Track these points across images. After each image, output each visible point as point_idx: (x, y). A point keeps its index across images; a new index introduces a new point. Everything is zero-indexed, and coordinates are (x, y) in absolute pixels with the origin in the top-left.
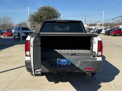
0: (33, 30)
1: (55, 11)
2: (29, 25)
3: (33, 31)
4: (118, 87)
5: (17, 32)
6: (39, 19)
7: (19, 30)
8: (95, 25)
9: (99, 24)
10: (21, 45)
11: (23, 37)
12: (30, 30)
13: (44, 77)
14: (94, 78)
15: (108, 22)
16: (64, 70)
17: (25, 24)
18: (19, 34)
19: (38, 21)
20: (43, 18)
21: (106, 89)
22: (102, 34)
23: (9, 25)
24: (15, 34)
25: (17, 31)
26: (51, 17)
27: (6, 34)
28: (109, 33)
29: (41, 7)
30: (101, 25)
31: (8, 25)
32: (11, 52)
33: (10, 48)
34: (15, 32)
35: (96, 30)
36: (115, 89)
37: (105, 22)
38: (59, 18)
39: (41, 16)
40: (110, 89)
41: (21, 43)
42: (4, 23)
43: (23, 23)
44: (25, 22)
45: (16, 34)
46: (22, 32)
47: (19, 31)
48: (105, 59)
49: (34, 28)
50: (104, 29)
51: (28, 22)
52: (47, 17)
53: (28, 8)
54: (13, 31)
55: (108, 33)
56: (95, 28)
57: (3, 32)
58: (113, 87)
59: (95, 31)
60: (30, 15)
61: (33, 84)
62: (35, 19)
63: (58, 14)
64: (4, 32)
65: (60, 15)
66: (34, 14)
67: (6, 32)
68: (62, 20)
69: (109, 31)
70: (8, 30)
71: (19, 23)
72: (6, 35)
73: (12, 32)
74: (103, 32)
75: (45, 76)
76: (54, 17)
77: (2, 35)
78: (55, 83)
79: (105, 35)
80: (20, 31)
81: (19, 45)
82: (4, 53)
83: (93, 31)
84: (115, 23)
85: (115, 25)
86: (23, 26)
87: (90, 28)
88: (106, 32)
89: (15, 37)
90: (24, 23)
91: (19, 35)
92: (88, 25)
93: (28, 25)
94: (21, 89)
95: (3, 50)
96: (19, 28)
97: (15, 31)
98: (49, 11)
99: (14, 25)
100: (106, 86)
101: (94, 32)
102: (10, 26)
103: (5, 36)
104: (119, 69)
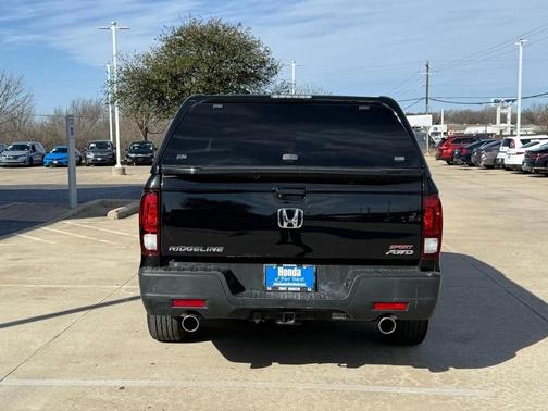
1: (248, 47)
6: (169, 92)
8: (485, 118)
9: (508, 112)
17: (95, 113)
20: (187, 85)
23: (12, 119)
26: (229, 80)
39: (178, 76)
43: (84, 110)
44: (97, 105)
49: (146, 137)
51: (112, 103)
52: (209, 81)
53: (113, 28)
60: (120, 70)
62: (146, 88)
63: (264, 62)
65: (273, 70)
66: (141, 65)
71: (66, 108)
74: (514, 156)
76: (245, 77)
79: (526, 172)
90: (91, 110)
92: (436, 121)
93: (114, 118)
98: (218, 47)
99: (37, 120)
102: (15, 124)
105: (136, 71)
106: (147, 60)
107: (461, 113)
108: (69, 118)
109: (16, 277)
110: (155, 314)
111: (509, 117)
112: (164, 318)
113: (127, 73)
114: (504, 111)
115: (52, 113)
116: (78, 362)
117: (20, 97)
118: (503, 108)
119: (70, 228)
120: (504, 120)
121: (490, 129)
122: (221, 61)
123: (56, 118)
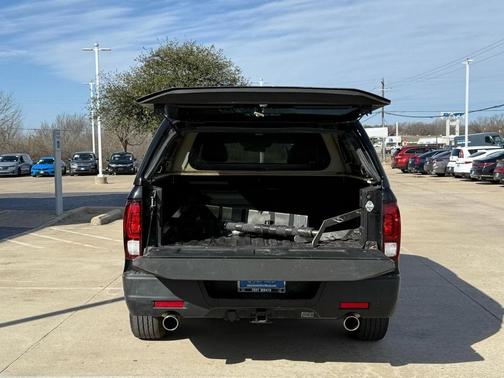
1: (220, 67)
9: (456, 124)
17: (78, 126)
19: (140, 114)
23: (2, 132)
43: (68, 124)
49: (125, 149)
51: (95, 117)
60: (102, 88)
62: (125, 104)
66: (122, 83)
71: (51, 122)
74: (463, 164)
79: (474, 180)
88: (478, 165)
92: (392, 133)
98: (190, 66)
99: (25, 132)
105: (117, 88)
106: (127, 78)
107: (414, 126)
108: (56, 132)
109: (7, 280)
110: (137, 314)
111: (457, 129)
112: (145, 318)
113: (109, 91)
114: (453, 124)
115: (39, 126)
116: (66, 360)
117: (9, 113)
118: (452, 120)
119: (56, 234)
120: (453, 131)
121: (440, 140)
122: (195, 80)
123: (43, 131)
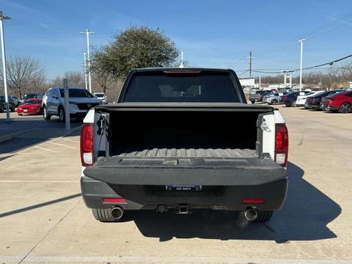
0: (102, 96)
1: (162, 42)
2: (88, 83)
3: (101, 98)
4: (333, 252)
5: (57, 102)
6: (118, 66)
7: (63, 95)
8: (278, 80)
9: (290, 77)
10: (66, 139)
11: (72, 115)
12: (92, 97)
13: (132, 224)
14: (268, 228)
15: (315, 71)
16: (186, 204)
17: (77, 79)
18: (61, 107)
19: (115, 70)
20: (129, 62)
21: (299, 255)
22: (298, 106)
23: (34, 82)
24: (51, 107)
25: (57, 98)
26: (152, 59)
27: (25, 108)
28: (318, 104)
29: (124, 31)
30: (296, 81)
31: (30, 82)
32: (41, 158)
33: (36, 147)
34: (50, 104)
35: (281, 94)
36: (323, 257)
37: (308, 72)
38: (172, 60)
39: (124, 58)
40: (310, 256)
41: (68, 133)
42: (19, 76)
43: (72, 77)
44: (79, 75)
45: (54, 109)
46: (70, 103)
47: (62, 99)
48: (303, 178)
49: (104, 92)
50: (304, 93)
51: (88, 73)
52: (141, 60)
53: (87, 33)
54: (45, 100)
55: (315, 105)
56: (279, 89)
57: (16, 104)
58: (320, 252)
59: (278, 98)
60: (92, 54)
61: (102, 242)
62: (107, 64)
63: (171, 50)
64: (19, 103)
65: (176, 55)
66: (104, 52)
67: (25, 102)
68: (180, 69)
69: (319, 97)
70: (31, 96)
71: (62, 76)
72: (25, 111)
73: (41, 101)
74: (302, 100)
75: (133, 221)
76: (160, 58)
77: (13, 111)
78: (160, 241)
80: (66, 100)
81: (60, 138)
82: (21, 161)
83: (271, 98)
84: (337, 76)
85: (338, 80)
86: (73, 86)
87: (265, 89)
88: (309, 100)
89: (49, 116)
90: (75, 77)
91: (61, 111)
92: (257, 81)
93: (88, 81)
94: (68, 257)
95: (18, 153)
96: (62, 91)
97: (50, 100)
98: (145, 41)
99: (47, 82)
100: (299, 249)
101: (275, 100)
102: (35, 85)
103: (22, 115)
104: (339, 204)
105: (101, 55)
106: (107, 49)
108: (65, 81)
111: (291, 80)
113: (97, 56)
114: (288, 77)
115: (55, 79)
117: (38, 71)
118: (287, 75)
120: (288, 81)
121: (281, 86)
123: (57, 81)
